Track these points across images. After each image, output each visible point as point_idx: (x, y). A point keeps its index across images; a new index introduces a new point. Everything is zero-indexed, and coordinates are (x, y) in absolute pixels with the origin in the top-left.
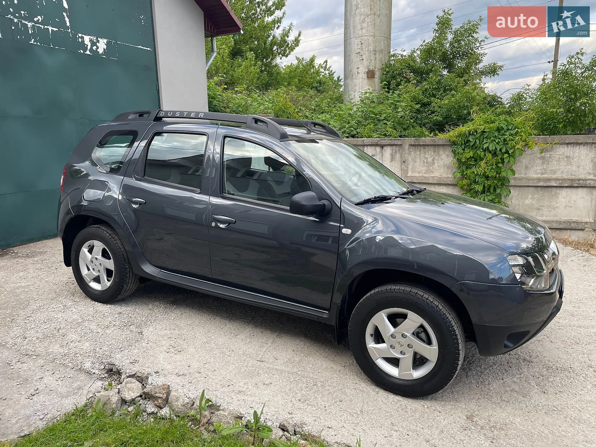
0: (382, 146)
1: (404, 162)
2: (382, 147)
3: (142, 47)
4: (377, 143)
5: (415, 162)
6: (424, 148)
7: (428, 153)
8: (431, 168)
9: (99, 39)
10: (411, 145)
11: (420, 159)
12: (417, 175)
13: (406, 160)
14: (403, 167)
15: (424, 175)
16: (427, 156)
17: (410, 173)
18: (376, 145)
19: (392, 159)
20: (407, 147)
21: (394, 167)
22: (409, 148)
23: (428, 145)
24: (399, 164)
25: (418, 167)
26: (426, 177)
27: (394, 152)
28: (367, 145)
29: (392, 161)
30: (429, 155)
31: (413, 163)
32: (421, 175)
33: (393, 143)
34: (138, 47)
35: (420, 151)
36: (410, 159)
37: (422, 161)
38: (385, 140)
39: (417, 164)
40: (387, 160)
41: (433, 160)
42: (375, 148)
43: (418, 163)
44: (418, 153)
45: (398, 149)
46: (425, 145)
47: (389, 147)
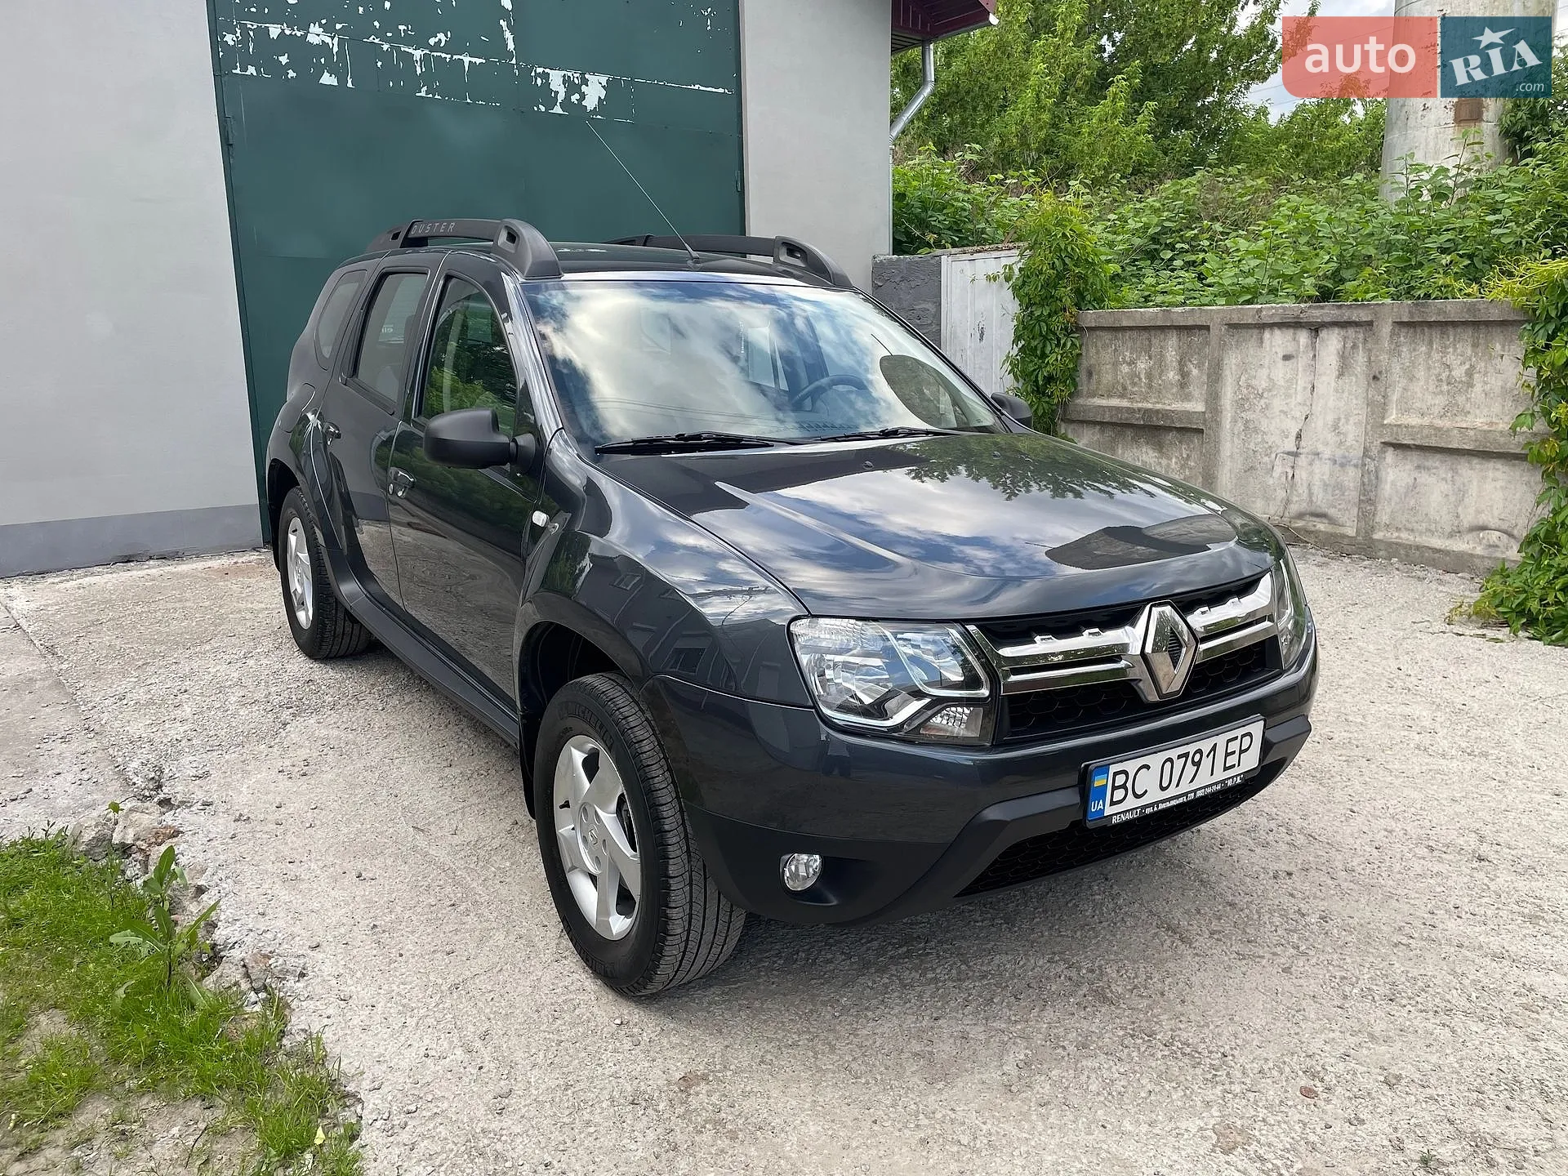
0: (1315, 329)
1: (1375, 378)
2: (1317, 331)
4: (1298, 317)
5: (1412, 379)
6: (1443, 333)
7: (1455, 349)
8: (1461, 399)
10: (1401, 324)
11: (1429, 369)
12: (1414, 420)
13: (1380, 373)
14: (1370, 396)
15: (1439, 423)
16: (1451, 358)
17: (1394, 417)
18: (1296, 324)
19: (1344, 369)
20: (1386, 329)
21: (1346, 394)
22: (1392, 334)
23: (1454, 324)
24: (1363, 382)
25: (1420, 395)
26: (1439, 429)
27: (1349, 345)
28: (1272, 326)
29: (1341, 375)
30: (1458, 355)
31: (1404, 382)
32: (1426, 421)
33: (1345, 318)
35: (1431, 343)
36: (1396, 369)
37: (1434, 377)
38: (1322, 308)
39: (1417, 388)
40: (1328, 372)
41: (1469, 374)
42: (1295, 334)
43: (1422, 383)
44: (1424, 348)
45: (1361, 336)
46: (1447, 323)
47: (1336, 330)
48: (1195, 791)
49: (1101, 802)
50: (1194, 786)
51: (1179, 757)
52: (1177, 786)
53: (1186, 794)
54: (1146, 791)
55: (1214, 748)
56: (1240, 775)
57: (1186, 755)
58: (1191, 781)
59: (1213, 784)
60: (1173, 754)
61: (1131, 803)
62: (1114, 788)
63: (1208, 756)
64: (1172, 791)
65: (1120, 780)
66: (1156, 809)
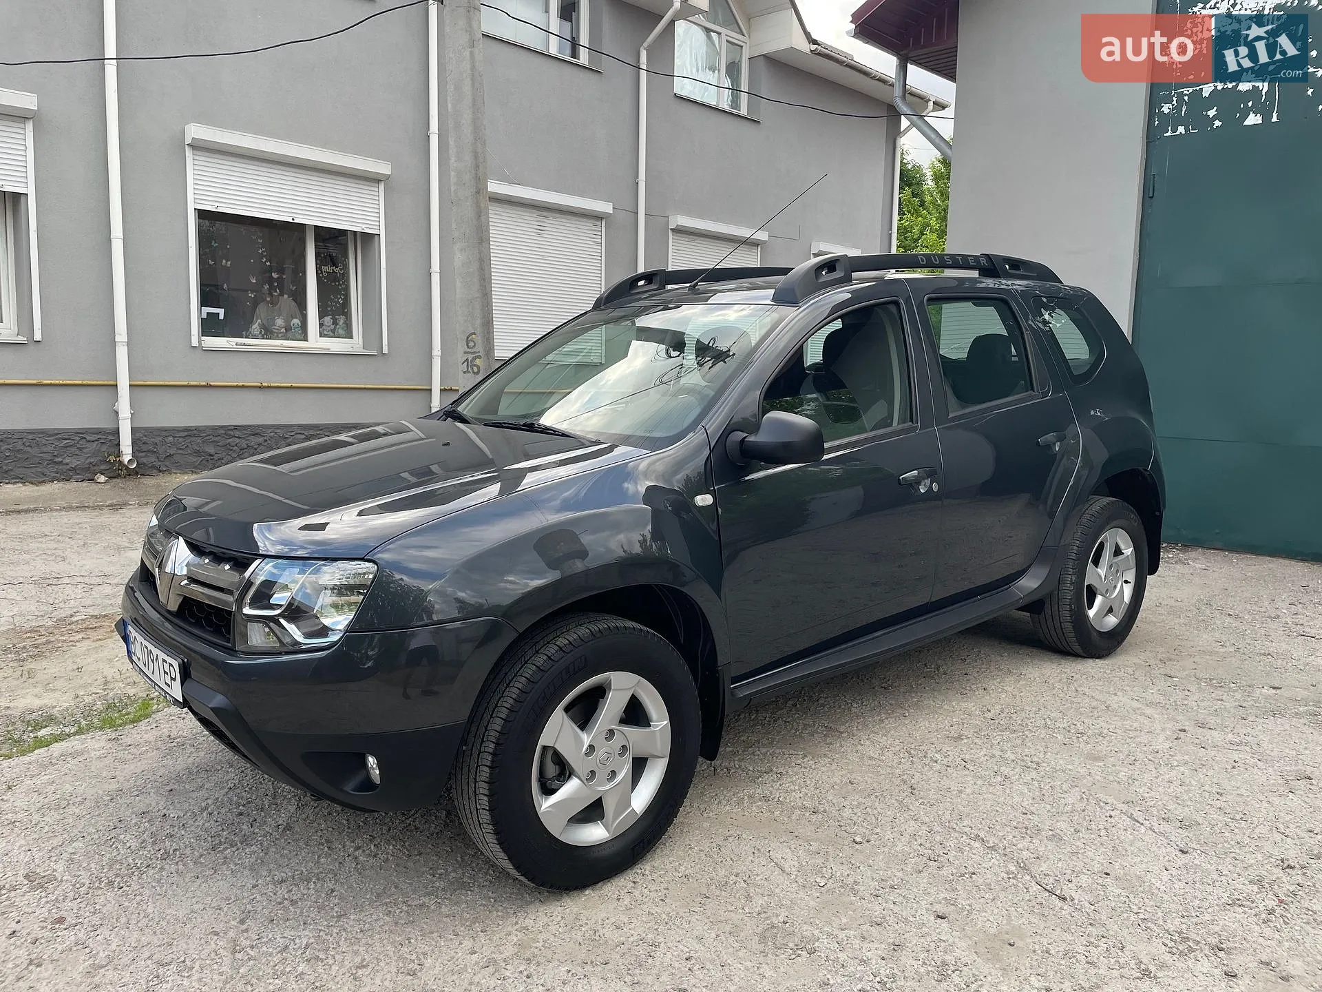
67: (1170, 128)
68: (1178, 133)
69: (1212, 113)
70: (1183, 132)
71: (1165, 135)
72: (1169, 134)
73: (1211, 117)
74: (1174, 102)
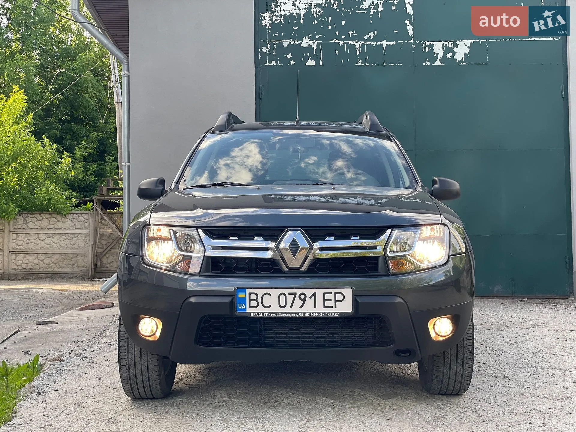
3: (536, 39)
9: (457, 42)
34: (530, 39)
48: (304, 313)
49: (244, 305)
50: (302, 310)
51: (290, 294)
52: (291, 307)
53: (298, 313)
54: (270, 306)
55: (314, 294)
56: (337, 312)
57: (295, 294)
58: (301, 307)
59: (317, 313)
60: (286, 291)
61: (260, 309)
62: (250, 300)
63: (310, 297)
64: (287, 309)
65: (253, 297)
66: (277, 316)
67: (267, 61)
68: (272, 64)
69: (289, 56)
70: (275, 64)
71: (265, 64)
72: (267, 64)
73: (289, 58)
74: (269, 47)
